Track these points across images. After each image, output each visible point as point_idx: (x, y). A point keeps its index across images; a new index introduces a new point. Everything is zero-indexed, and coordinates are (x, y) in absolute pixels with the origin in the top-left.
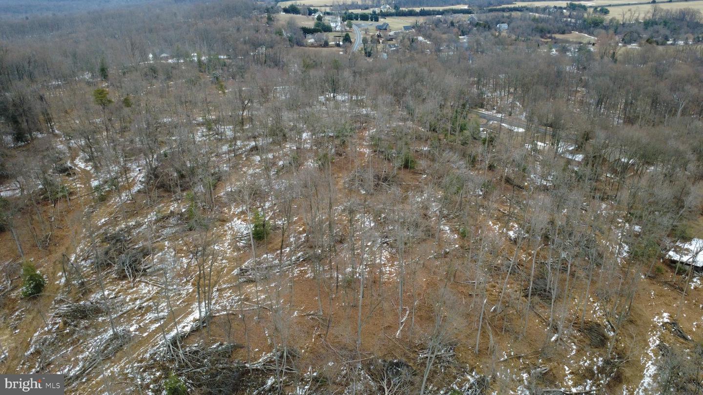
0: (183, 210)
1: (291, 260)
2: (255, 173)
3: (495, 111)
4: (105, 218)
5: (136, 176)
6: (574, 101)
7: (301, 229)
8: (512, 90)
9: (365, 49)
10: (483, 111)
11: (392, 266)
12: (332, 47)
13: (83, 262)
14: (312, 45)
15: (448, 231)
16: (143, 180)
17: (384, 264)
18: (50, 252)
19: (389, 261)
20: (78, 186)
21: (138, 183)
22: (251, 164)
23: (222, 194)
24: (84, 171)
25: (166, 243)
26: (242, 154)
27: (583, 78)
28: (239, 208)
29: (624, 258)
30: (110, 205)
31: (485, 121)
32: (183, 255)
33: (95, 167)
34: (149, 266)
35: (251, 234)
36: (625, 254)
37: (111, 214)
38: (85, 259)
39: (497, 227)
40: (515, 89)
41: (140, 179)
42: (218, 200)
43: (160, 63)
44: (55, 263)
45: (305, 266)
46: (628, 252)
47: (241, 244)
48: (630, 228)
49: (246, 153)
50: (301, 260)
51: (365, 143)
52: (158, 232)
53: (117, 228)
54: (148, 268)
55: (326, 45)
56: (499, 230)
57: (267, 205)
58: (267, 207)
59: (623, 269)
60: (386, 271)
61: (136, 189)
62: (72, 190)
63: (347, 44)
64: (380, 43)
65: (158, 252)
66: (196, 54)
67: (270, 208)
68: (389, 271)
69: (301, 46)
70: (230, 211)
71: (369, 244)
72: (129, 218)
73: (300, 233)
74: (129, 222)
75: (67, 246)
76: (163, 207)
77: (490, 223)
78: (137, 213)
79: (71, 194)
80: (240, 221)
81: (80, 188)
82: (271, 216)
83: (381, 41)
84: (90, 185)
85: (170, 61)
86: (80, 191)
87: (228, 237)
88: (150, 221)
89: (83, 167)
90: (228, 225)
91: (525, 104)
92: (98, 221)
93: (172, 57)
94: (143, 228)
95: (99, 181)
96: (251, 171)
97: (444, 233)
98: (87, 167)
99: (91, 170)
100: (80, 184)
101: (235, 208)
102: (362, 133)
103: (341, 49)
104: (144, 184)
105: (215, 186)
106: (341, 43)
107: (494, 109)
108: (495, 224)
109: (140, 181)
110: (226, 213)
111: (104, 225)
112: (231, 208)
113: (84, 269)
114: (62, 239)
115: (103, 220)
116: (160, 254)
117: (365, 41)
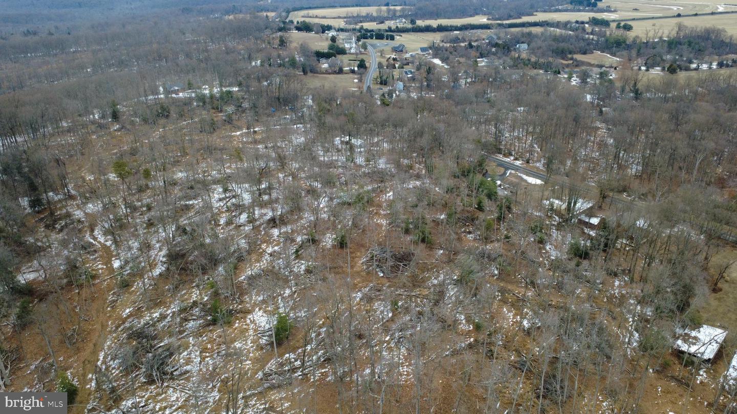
0: (206, 298)
1: (312, 360)
2: (275, 252)
3: (512, 158)
4: (130, 308)
5: (156, 255)
6: (594, 142)
7: (321, 322)
8: (531, 129)
9: (381, 78)
10: (500, 157)
11: (410, 365)
12: (346, 73)
13: (111, 363)
14: (327, 72)
15: (464, 321)
16: (164, 259)
17: (402, 363)
18: (79, 350)
19: (406, 360)
20: (100, 266)
21: (160, 264)
22: (270, 240)
23: (242, 278)
24: (104, 246)
25: (191, 338)
26: (260, 226)
27: (604, 109)
28: (260, 296)
29: (634, 349)
30: (133, 291)
31: (502, 170)
32: (207, 354)
33: (115, 242)
34: (176, 368)
35: (273, 328)
36: (635, 344)
37: (135, 303)
38: (113, 359)
39: (511, 315)
40: (534, 128)
41: (161, 259)
42: (239, 286)
43: (172, 97)
44: (84, 362)
45: (326, 368)
46: (637, 342)
47: (264, 341)
48: (642, 311)
49: (264, 225)
50: (322, 360)
51: (382, 212)
52: (182, 326)
53: (142, 322)
54: (175, 370)
55: (341, 71)
56: (513, 318)
57: (288, 292)
58: (287, 295)
59: (633, 363)
60: (404, 371)
61: (157, 272)
62: (94, 272)
63: (362, 70)
64: (395, 68)
65: (184, 351)
66: (207, 87)
67: (291, 296)
68: (406, 371)
69: (315, 73)
70: (251, 300)
71: (388, 338)
72: (152, 308)
73: (321, 327)
74: (153, 313)
75: (94, 342)
76: (185, 294)
77: (505, 309)
78: (160, 301)
79: (94, 277)
80: (261, 311)
81: (102, 269)
82: (292, 307)
83: (397, 66)
84: (112, 265)
85: (181, 95)
86: (102, 273)
87: (251, 332)
88: (174, 313)
89: (102, 242)
90: (249, 317)
91: (544, 148)
92: (123, 312)
93: (183, 90)
94: (167, 320)
95: (121, 261)
96: (270, 250)
97: (460, 324)
98: (107, 241)
99: (111, 246)
100: (102, 264)
101: (256, 295)
102: (379, 197)
103: (356, 76)
104: (165, 266)
105: (236, 268)
106: (356, 69)
107: (512, 155)
108: (509, 311)
109: (161, 262)
110: (247, 303)
111: (129, 317)
112: (252, 296)
113: (113, 371)
114: (89, 333)
115: (128, 311)
116: (185, 353)
117: (380, 66)
